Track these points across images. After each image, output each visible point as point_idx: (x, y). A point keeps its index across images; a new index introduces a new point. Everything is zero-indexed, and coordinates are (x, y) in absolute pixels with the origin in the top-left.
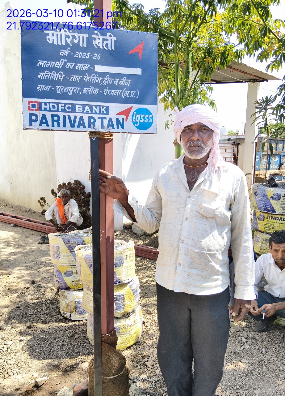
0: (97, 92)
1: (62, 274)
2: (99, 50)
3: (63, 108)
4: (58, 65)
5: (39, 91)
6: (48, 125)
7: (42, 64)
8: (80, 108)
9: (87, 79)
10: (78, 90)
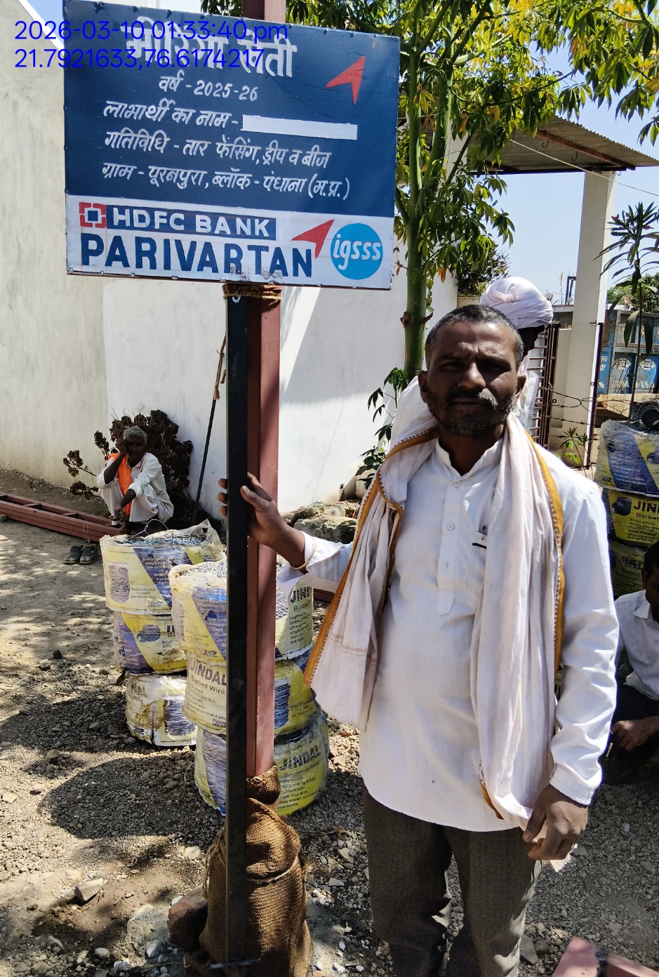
0: (246, 182)
1: (132, 635)
2: (253, 79)
3: (164, 221)
4: (154, 112)
5: (106, 177)
6: (126, 265)
7: (114, 111)
8: (205, 221)
9: (223, 150)
10: (202, 176)
